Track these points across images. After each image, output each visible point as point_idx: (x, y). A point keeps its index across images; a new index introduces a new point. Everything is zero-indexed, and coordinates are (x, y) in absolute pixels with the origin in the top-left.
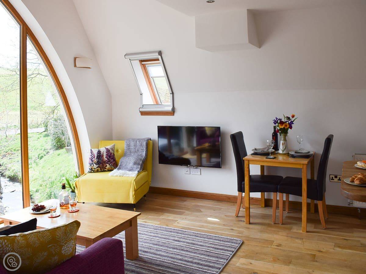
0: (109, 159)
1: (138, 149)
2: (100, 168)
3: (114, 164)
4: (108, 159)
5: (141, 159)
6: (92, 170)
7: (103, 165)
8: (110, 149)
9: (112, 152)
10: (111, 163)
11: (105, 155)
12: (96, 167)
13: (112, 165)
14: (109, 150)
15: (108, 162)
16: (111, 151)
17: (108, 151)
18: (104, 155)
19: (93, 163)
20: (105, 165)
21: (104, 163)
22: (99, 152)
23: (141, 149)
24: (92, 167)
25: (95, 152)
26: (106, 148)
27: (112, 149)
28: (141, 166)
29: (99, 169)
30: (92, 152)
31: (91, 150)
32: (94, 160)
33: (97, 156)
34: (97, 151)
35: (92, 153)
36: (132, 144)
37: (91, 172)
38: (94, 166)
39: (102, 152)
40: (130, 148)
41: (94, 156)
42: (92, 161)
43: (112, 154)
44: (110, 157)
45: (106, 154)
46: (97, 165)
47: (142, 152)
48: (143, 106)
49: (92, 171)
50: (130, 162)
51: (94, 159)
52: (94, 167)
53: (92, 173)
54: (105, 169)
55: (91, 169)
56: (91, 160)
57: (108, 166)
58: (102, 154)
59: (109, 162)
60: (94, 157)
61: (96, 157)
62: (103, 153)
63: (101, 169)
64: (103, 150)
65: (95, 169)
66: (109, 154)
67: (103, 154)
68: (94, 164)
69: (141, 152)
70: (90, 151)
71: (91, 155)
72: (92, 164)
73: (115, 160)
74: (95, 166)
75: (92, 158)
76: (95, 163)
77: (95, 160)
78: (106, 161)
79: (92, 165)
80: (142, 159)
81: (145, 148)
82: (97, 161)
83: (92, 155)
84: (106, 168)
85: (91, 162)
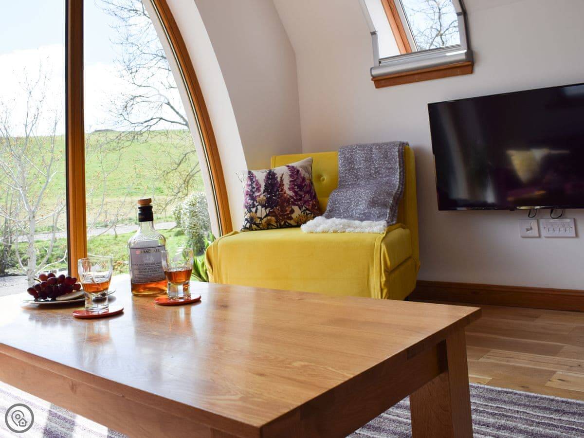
0: (299, 192)
1: (376, 168)
2: (275, 216)
3: (313, 205)
4: (295, 192)
5: (389, 194)
6: (255, 224)
7: (283, 209)
8: (300, 169)
9: (307, 176)
10: (305, 202)
11: (289, 183)
12: (264, 214)
13: (307, 209)
14: (298, 171)
15: (298, 200)
16: (303, 173)
17: (294, 172)
18: (284, 183)
19: (256, 204)
20: (288, 209)
21: (285, 204)
22: (271, 176)
23: (387, 168)
24: (253, 214)
25: (261, 176)
26: (288, 166)
27: (305, 168)
28: (391, 209)
29: (273, 218)
30: (251, 176)
31: (250, 173)
32: (259, 196)
33: (265, 186)
34: (265, 174)
35: (251, 180)
36: (359, 156)
37: (250, 229)
38: (259, 212)
39: (279, 176)
40: (353, 168)
41: (256, 185)
42: (253, 198)
43: (307, 182)
44: (300, 187)
45: (291, 181)
46: (266, 209)
47: (389, 176)
48: (380, 62)
49: (253, 225)
50: (359, 201)
51: (257, 194)
52: (258, 215)
53: (252, 230)
54: (289, 221)
55: (251, 221)
56: (250, 195)
57: (297, 212)
58: (279, 179)
59: (300, 200)
60: (258, 189)
61: (262, 189)
62: (281, 178)
63: (276, 219)
64: (281, 170)
65: (261, 219)
66: (299, 181)
67: (282, 180)
68: (259, 207)
69: (386, 176)
70: (247, 175)
71: (249, 185)
72: (253, 207)
73: (314, 197)
74: (262, 212)
75: (251, 191)
76: (260, 204)
77: (261, 196)
78: (292, 197)
79: (254, 210)
80: (394, 194)
81: (398, 164)
82: (267, 198)
83: (251, 185)
84: (291, 218)
85: (250, 202)
